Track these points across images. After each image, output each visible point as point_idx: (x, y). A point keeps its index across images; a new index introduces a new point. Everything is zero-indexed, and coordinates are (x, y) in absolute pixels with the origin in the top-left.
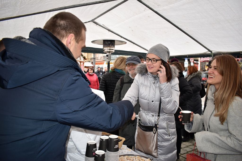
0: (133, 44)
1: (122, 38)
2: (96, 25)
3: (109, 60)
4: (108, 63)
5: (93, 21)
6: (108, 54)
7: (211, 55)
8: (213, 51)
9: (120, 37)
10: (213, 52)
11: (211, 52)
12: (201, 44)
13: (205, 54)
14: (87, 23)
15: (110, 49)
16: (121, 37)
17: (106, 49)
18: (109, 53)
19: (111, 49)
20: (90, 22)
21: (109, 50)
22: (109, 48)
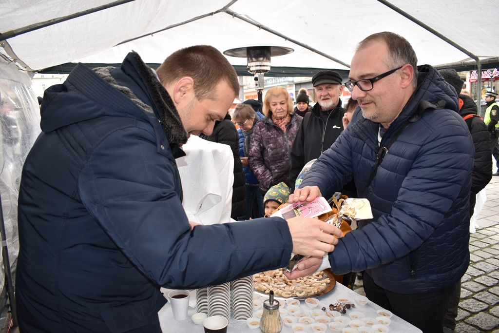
0: (311, 51)
1: (287, 41)
2: (233, 17)
3: (260, 88)
4: (259, 93)
5: (225, 10)
6: (257, 75)
7: (476, 66)
8: (480, 56)
9: (284, 39)
10: (480, 59)
11: (476, 58)
12: (453, 42)
13: (464, 64)
14: (214, 15)
15: (260, 66)
16: (286, 38)
17: (253, 66)
18: (259, 74)
19: (262, 64)
20: (220, 13)
21: (258, 68)
22: (258, 63)
